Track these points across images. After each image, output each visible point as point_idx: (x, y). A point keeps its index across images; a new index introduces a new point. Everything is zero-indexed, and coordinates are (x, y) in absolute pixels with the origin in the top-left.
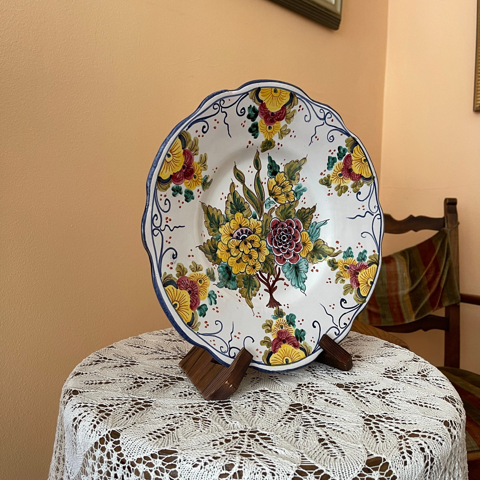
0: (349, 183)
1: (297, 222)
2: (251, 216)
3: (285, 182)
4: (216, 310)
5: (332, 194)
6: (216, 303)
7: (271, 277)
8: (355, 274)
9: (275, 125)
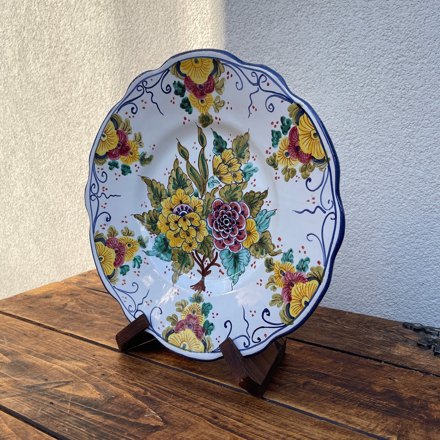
0: (297, 165)
1: (243, 206)
2: (193, 194)
3: (232, 160)
4: (137, 273)
5: (279, 178)
6: (139, 267)
7: (206, 259)
8: (289, 285)
9: (207, 97)
